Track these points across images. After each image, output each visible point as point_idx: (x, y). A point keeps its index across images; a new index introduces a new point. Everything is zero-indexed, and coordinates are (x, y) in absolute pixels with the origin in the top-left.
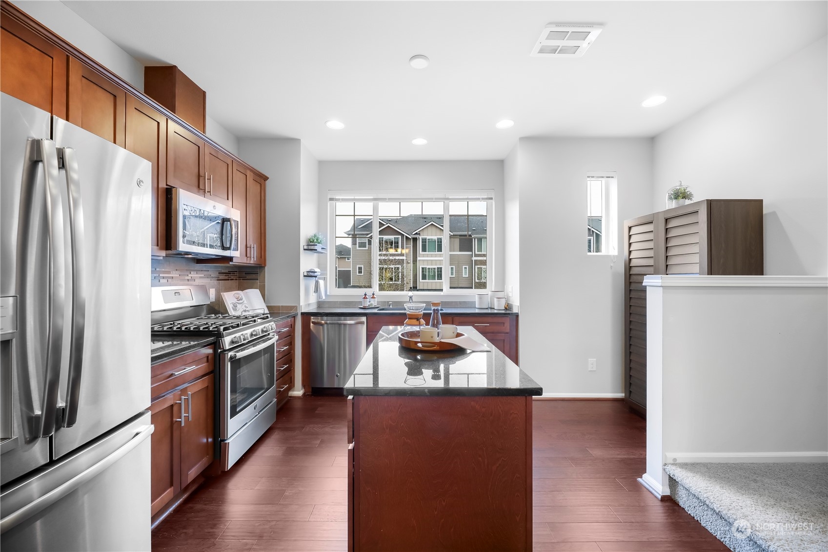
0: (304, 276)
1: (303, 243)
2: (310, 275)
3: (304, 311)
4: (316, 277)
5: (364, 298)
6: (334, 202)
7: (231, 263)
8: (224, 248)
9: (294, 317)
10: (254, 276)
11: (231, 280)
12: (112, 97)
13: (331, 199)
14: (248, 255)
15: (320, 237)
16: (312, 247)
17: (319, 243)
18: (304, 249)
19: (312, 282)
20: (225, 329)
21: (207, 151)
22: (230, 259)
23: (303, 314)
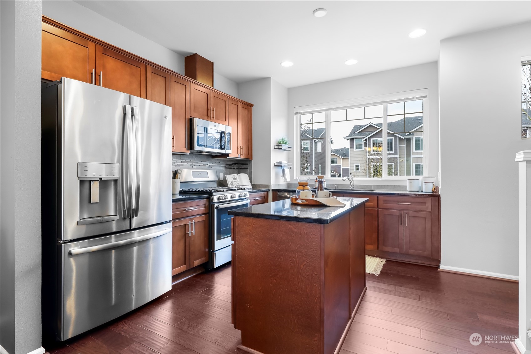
0: (275, 166)
1: (273, 143)
2: (279, 165)
3: (273, 188)
4: (281, 166)
5: (316, 181)
6: (298, 115)
7: (228, 157)
8: (222, 148)
9: (267, 192)
10: (246, 166)
11: (234, 168)
12: (164, 78)
13: (296, 113)
14: (239, 153)
15: (286, 139)
16: (280, 147)
17: (285, 144)
18: (275, 148)
19: (280, 170)
20: (215, 191)
21: (212, 96)
22: (227, 155)
23: (273, 190)
